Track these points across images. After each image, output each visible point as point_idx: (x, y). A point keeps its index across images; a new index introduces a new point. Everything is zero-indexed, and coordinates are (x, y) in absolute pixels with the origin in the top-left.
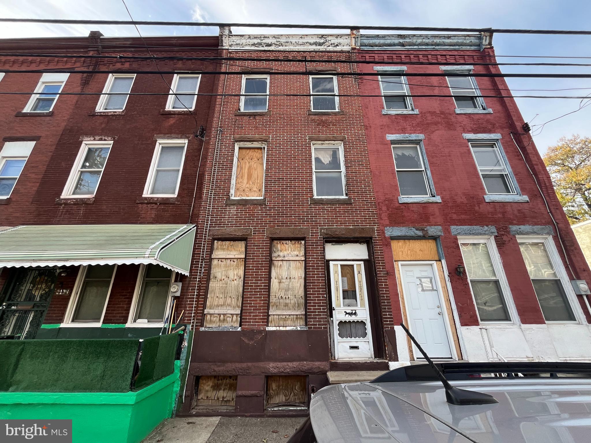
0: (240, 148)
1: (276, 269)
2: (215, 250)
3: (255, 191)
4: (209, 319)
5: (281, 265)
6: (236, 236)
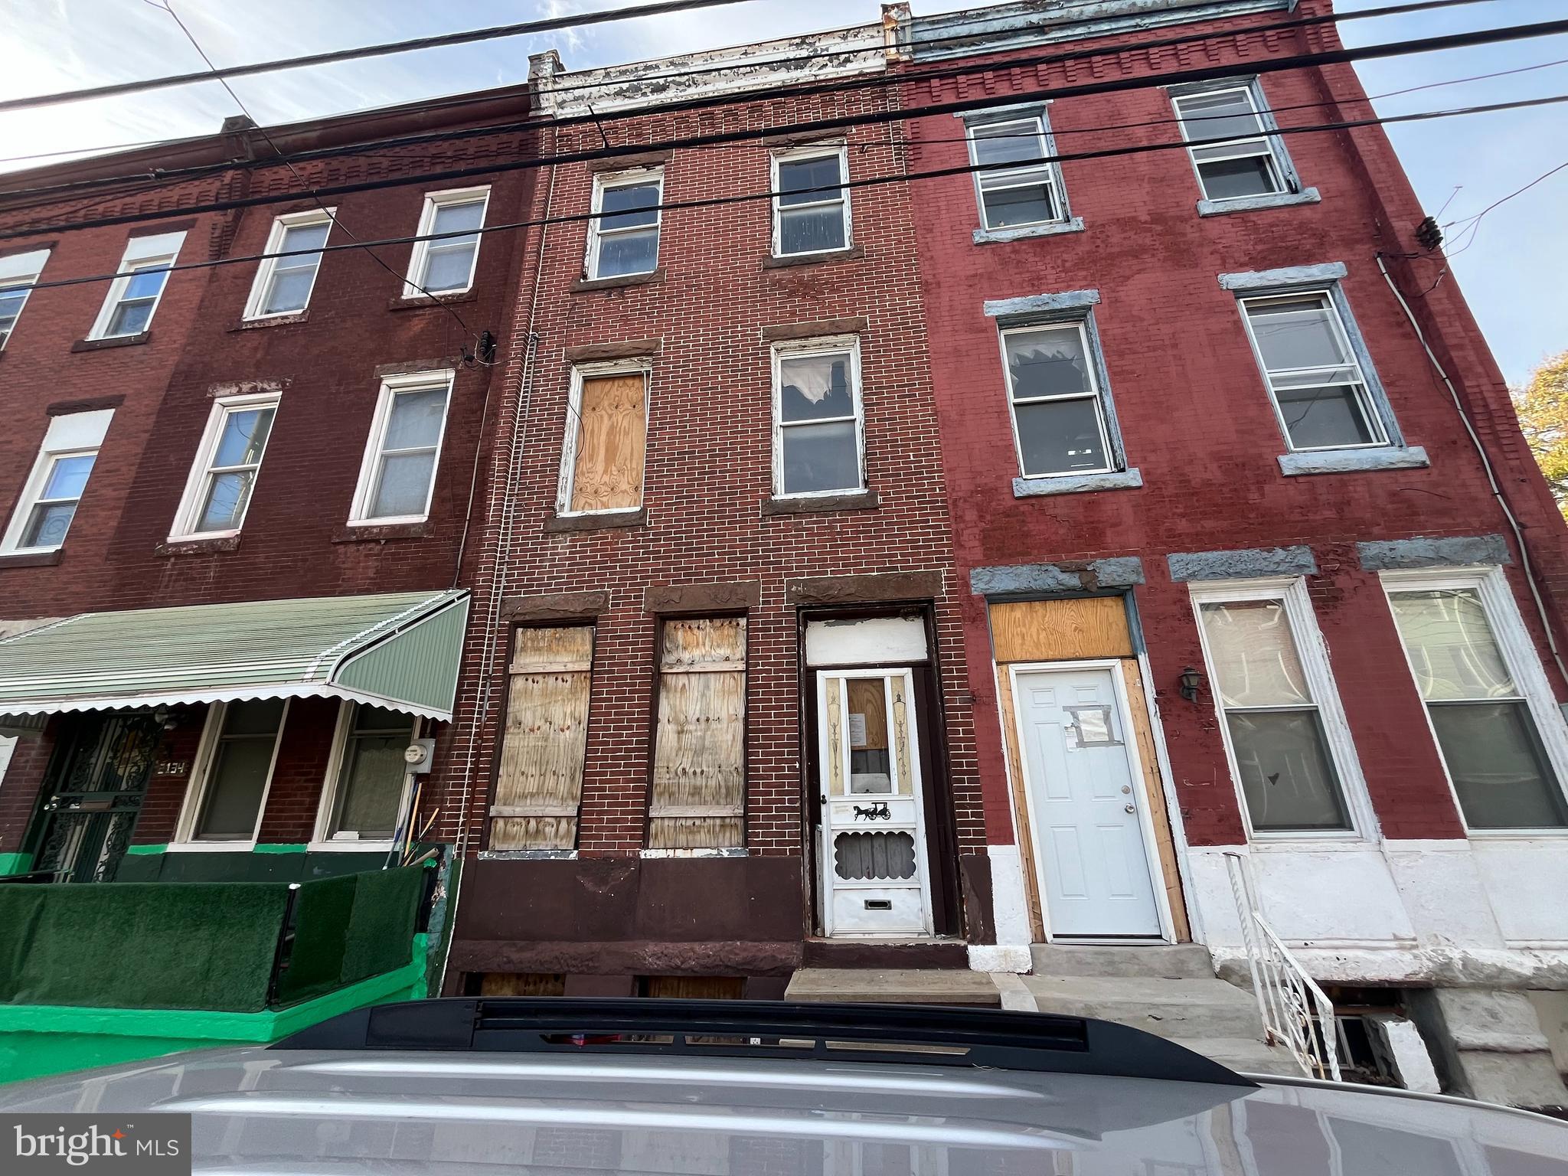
0: (587, 380)
1: (671, 696)
2: (518, 654)
3: (623, 492)
4: (502, 830)
5: (684, 685)
6: (570, 615)
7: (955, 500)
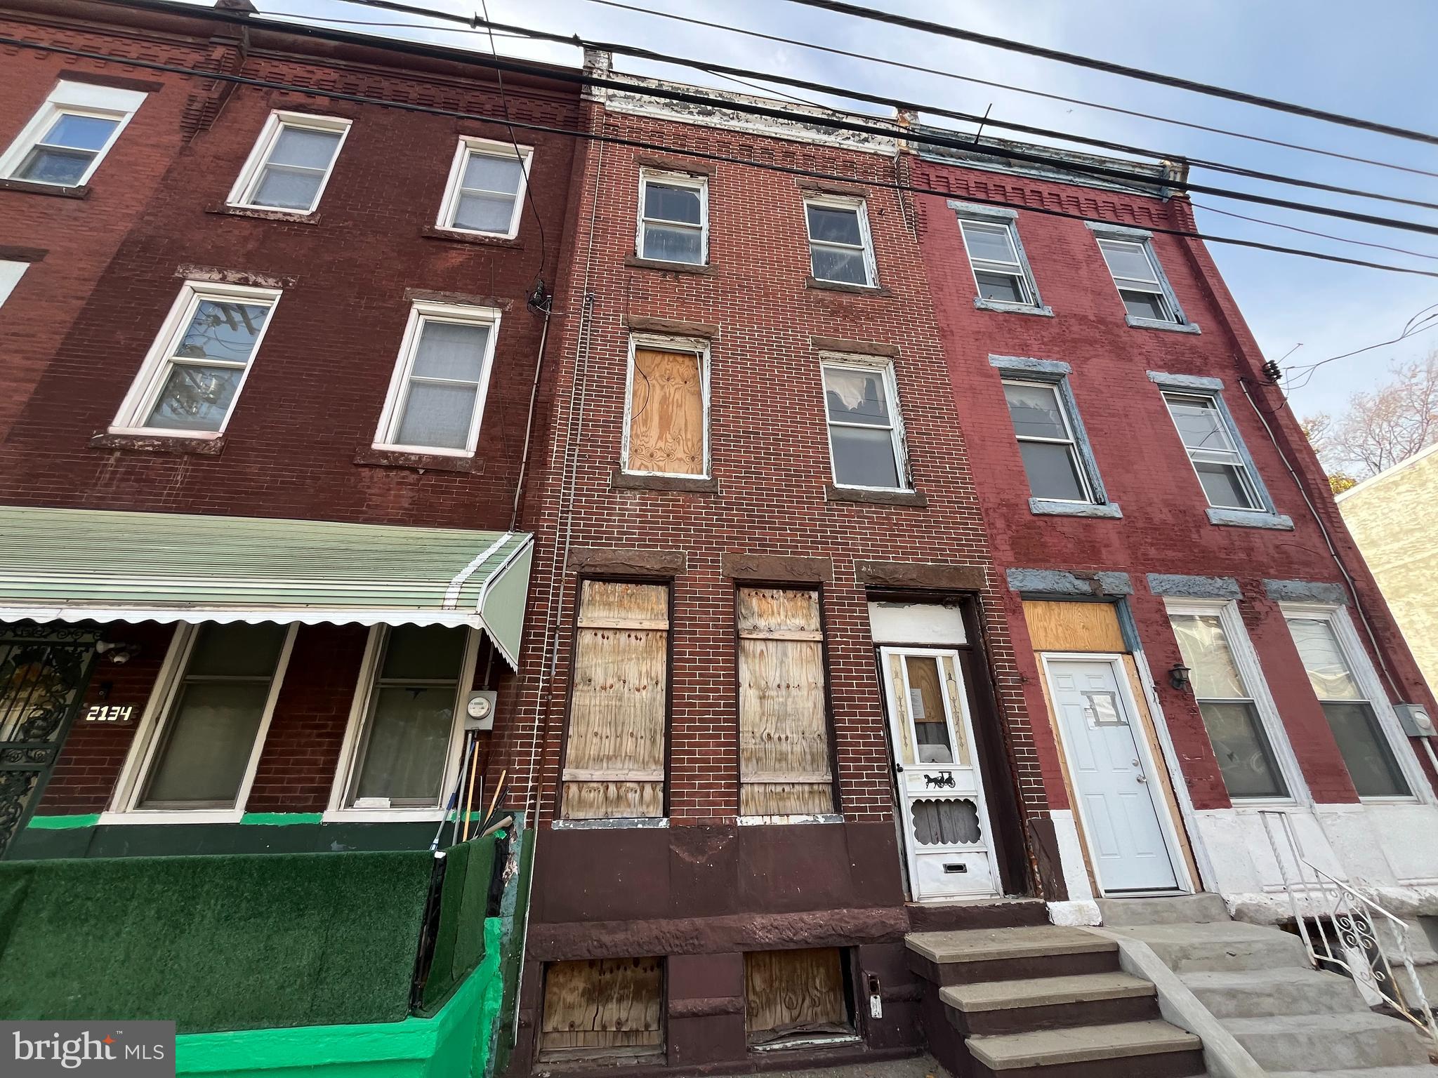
0: (639, 349)
1: (750, 661)
2: (585, 606)
3: (680, 460)
4: (576, 797)
5: (762, 651)
6: (645, 572)
7: (987, 510)
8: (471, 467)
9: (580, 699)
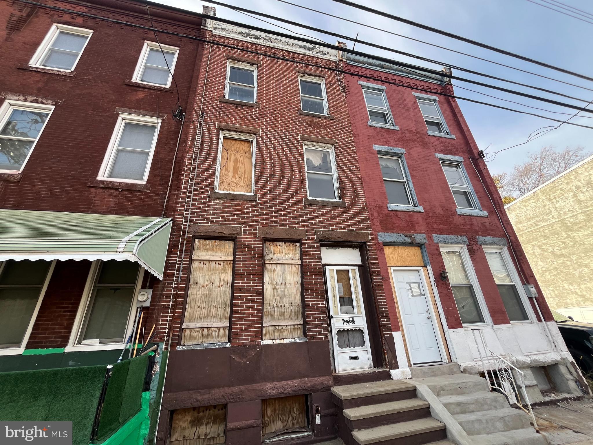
0: (224, 138)
1: (269, 273)
2: (196, 250)
3: (242, 186)
4: (189, 335)
5: (275, 269)
6: (223, 235)
7: (370, 209)
8: (144, 189)
9: (192, 291)
